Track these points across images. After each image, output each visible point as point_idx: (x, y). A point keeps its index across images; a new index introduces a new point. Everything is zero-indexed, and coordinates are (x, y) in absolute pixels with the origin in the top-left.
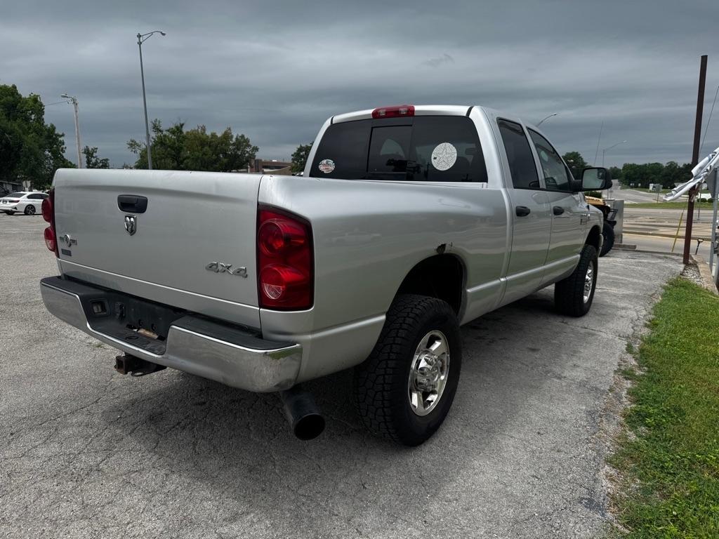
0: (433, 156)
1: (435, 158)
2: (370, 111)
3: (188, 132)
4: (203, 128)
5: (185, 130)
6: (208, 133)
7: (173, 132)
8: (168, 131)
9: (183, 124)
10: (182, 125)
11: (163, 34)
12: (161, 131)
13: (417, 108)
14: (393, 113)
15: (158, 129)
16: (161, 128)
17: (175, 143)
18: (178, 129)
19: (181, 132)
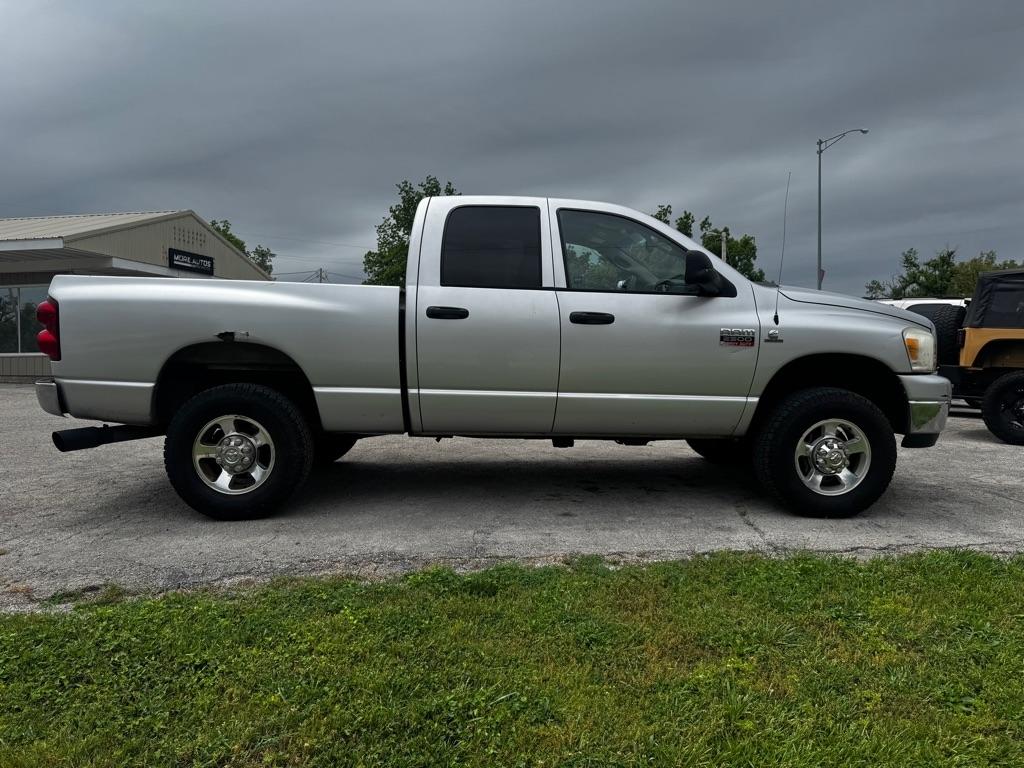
3: (962, 264)
4: (991, 257)
5: (956, 261)
6: (998, 262)
7: (934, 265)
8: (928, 264)
9: (952, 253)
10: (950, 254)
11: (864, 132)
12: (915, 266)
15: (911, 263)
16: (917, 262)
17: (936, 282)
18: (946, 260)
19: (950, 264)
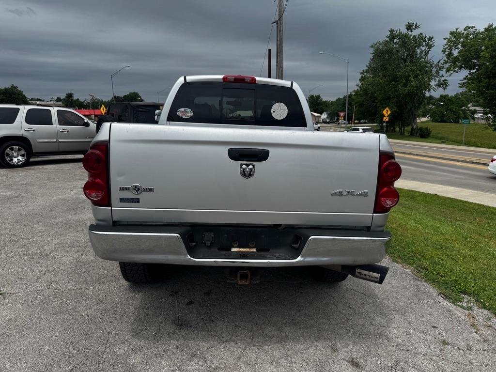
0: (272, 110)
1: (274, 112)
2: (221, 77)
13: (258, 79)
14: (239, 80)
